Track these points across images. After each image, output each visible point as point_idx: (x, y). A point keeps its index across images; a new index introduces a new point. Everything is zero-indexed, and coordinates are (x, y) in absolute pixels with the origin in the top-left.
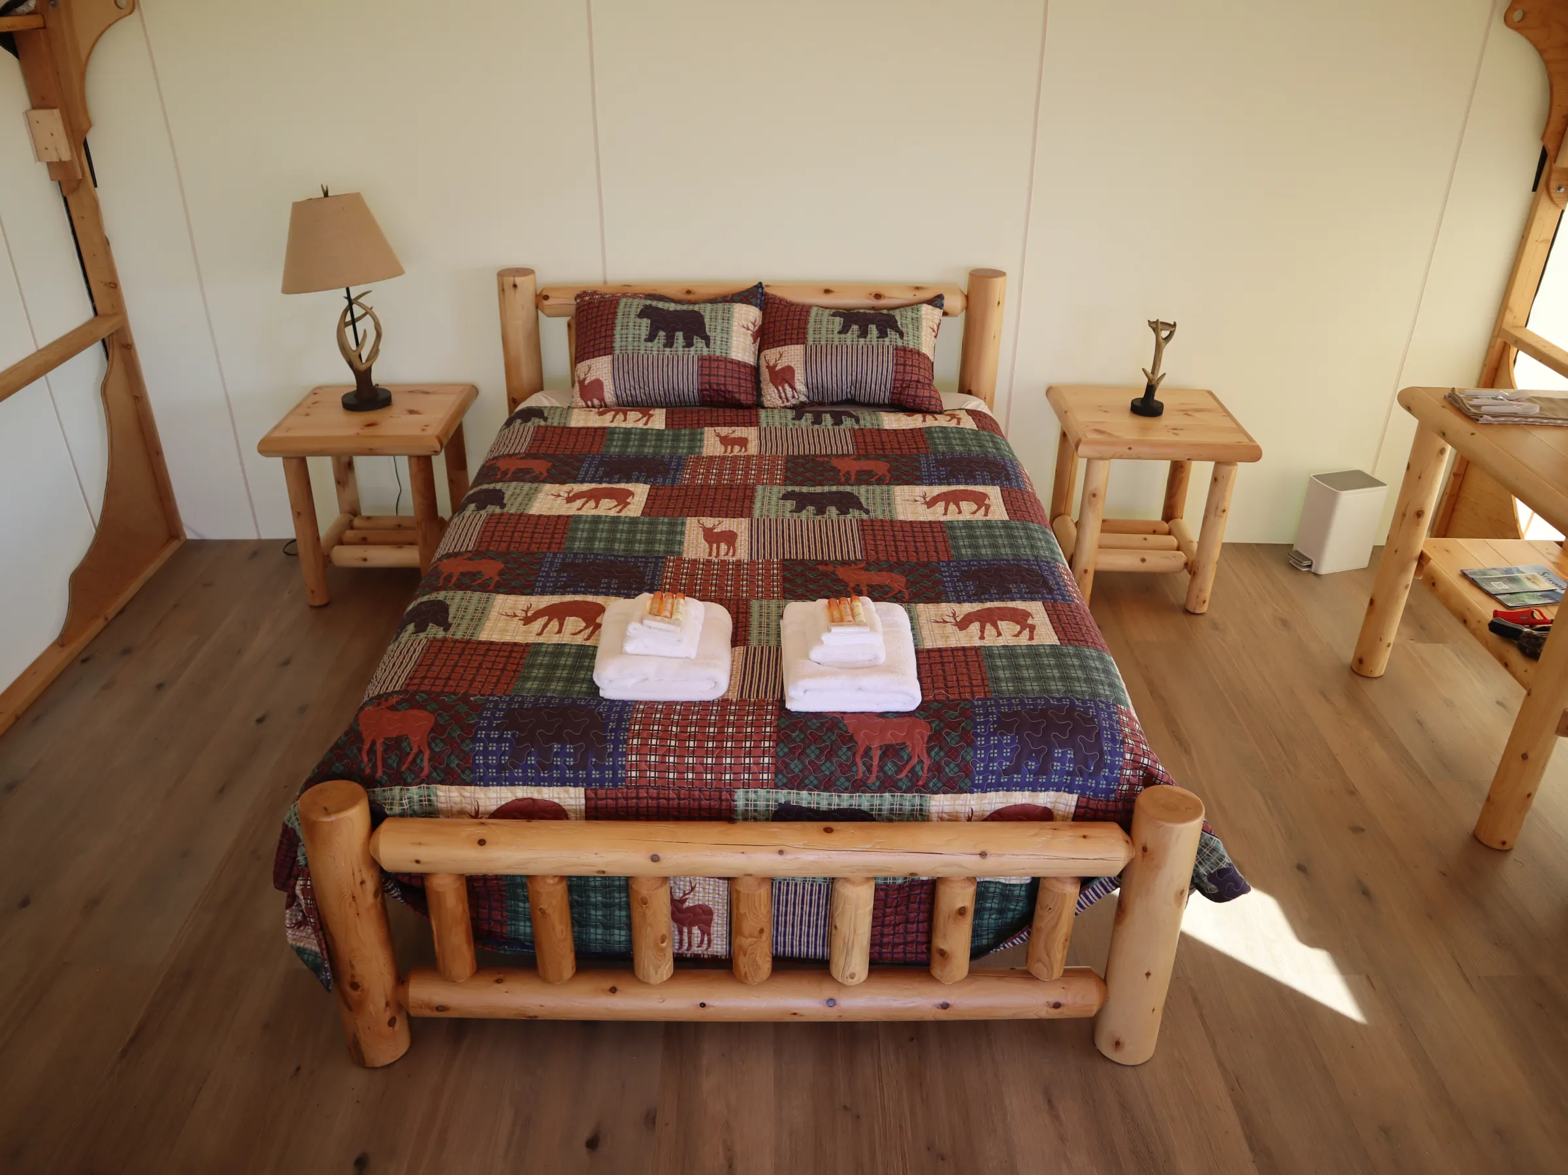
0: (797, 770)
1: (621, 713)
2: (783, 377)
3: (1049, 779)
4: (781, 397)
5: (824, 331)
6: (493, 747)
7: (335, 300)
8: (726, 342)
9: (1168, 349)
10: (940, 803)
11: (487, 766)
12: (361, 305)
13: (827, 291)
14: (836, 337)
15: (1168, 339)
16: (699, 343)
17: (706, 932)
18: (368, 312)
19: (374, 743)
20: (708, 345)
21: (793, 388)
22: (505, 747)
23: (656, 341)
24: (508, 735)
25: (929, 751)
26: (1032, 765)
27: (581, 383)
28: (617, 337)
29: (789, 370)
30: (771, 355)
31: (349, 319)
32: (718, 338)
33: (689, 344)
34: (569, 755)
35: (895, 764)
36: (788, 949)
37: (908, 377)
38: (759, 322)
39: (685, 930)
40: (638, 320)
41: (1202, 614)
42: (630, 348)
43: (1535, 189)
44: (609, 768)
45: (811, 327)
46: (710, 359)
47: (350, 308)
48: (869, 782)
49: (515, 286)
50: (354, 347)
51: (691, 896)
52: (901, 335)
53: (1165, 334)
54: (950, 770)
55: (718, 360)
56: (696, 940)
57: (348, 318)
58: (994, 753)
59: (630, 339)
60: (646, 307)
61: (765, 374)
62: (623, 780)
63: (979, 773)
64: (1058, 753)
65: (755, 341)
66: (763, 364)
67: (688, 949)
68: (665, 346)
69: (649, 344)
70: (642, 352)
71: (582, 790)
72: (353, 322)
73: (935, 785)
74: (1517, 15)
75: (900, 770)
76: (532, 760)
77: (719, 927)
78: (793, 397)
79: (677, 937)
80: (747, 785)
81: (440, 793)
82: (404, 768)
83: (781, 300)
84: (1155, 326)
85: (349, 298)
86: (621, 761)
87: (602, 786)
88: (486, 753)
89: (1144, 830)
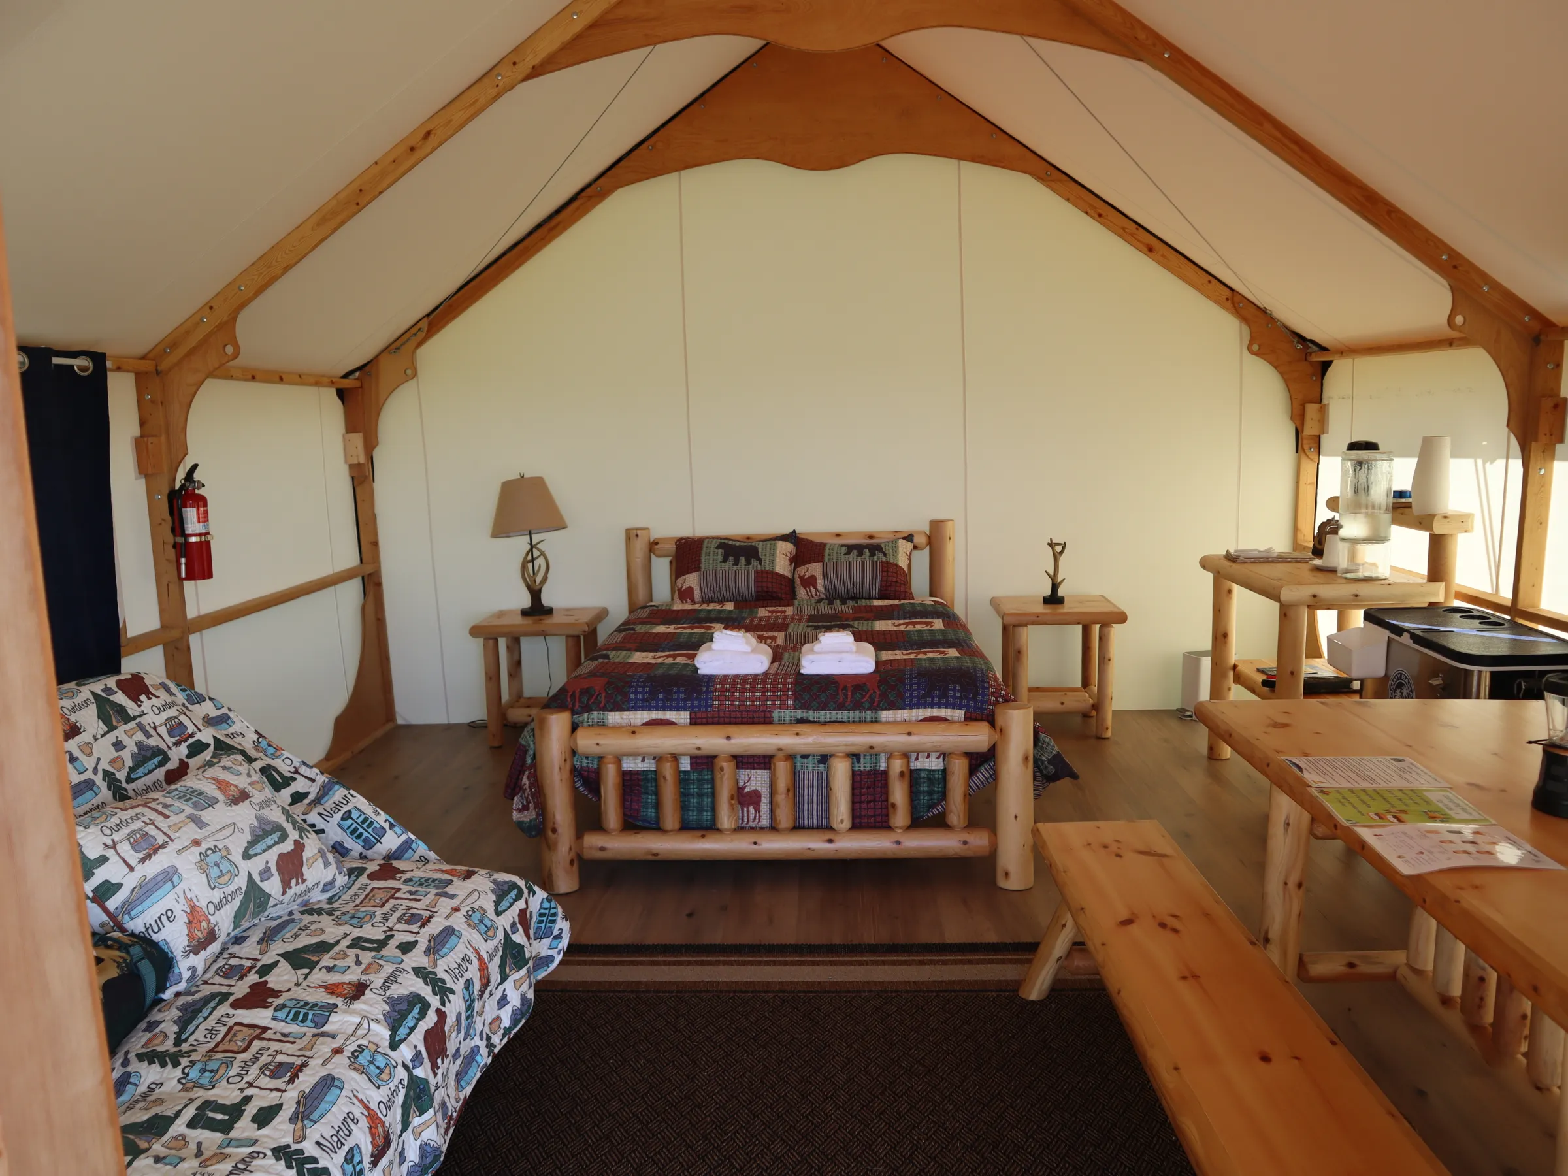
0: (806, 699)
1: (708, 682)
2: (810, 582)
3: (947, 701)
4: (808, 595)
5: (835, 554)
6: (640, 690)
7: (520, 544)
8: (773, 561)
9: (1062, 560)
10: (886, 715)
11: (637, 699)
12: (538, 550)
13: (838, 535)
14: (843, 557)
15: (1061, 552)
16: (755, 562)
17: (757, 810)
18: (542, 554)
19: (574, 692)
20: (761, 564)
21: (816, 589)
22: (647, 689)
23: (728, 562)
24: (648, 684)
25: (879, 687)
26: (937, 693)
27: (680, 590)
28: (703, 560)
29: (813, 578)
30: (802, 570)
31: (529, 560)
32: (767, 559)
33: (748, 563)
34: (682, 693)
35: (860, 694)
36: (806, 822)
37: (890, 579)
38: (794, 552)
39: (745, 809)
40: (716, 550)
41: (1108, 738)
42: (711, 567)
43: (1297, 452)
44: (703, 699)
45: (826, 555)
46: (762, 571)
47: (531, 550)
48: (847, 704)
49: (637, 536)
50: (532, 574)
51: (748, 784)
52: (885, 555)
53: (1059, 549)
54: (891, 697)
55: (767, 572)
56: (752, 816)
57: (529, 557)
58: (915, 687)
59: (711, 562)
60: (721, 543)
61: (798, 581)
62: (711, 706)
63: (907, 697)
64: (951, 686)
65: (791, 564)
66: (797, 576)
67: (747, 824)
68: (733, 565)
69: (723, 564)
70: (719, 569)
71: (688, 713)
72: (533, 560)
73: (883, 704)
74: (1255, 347)
75: (864, 696)
76: (661, 696)
77: (765, 807)
78: (816, 595)
79: (741, 815)
80: (779, 708)
81: (609, 717)
82: (590, 702)
83: (808, 540)
84: (1052, 545)
85: (531, 543)
86: (710, 695)
87: (700, 710)
88: (636, 693)
89: (1000, 721)
